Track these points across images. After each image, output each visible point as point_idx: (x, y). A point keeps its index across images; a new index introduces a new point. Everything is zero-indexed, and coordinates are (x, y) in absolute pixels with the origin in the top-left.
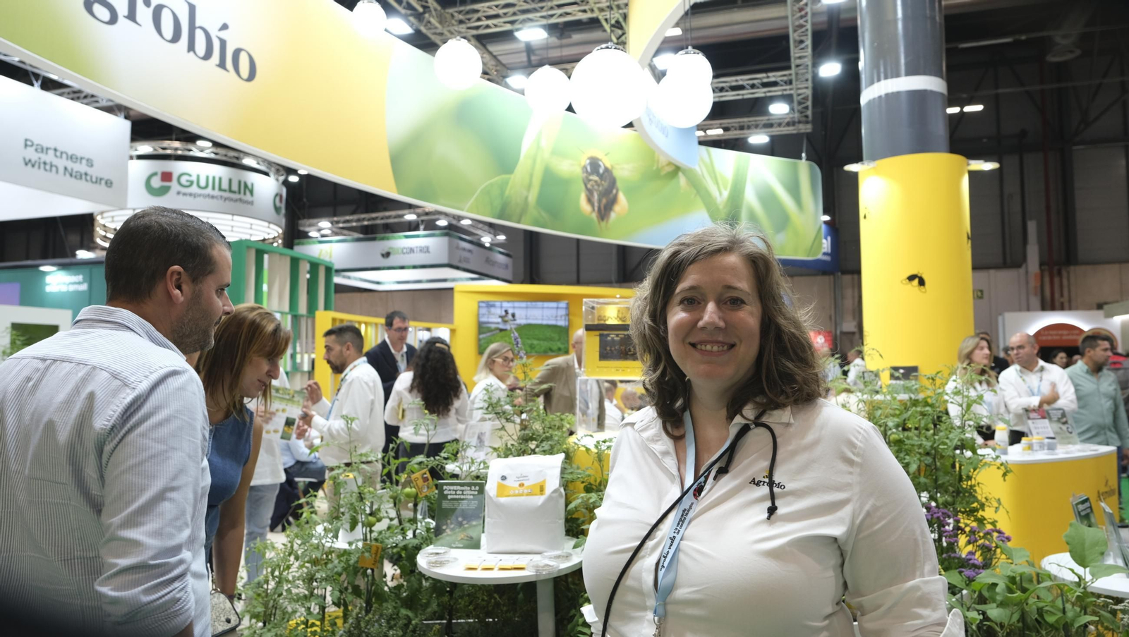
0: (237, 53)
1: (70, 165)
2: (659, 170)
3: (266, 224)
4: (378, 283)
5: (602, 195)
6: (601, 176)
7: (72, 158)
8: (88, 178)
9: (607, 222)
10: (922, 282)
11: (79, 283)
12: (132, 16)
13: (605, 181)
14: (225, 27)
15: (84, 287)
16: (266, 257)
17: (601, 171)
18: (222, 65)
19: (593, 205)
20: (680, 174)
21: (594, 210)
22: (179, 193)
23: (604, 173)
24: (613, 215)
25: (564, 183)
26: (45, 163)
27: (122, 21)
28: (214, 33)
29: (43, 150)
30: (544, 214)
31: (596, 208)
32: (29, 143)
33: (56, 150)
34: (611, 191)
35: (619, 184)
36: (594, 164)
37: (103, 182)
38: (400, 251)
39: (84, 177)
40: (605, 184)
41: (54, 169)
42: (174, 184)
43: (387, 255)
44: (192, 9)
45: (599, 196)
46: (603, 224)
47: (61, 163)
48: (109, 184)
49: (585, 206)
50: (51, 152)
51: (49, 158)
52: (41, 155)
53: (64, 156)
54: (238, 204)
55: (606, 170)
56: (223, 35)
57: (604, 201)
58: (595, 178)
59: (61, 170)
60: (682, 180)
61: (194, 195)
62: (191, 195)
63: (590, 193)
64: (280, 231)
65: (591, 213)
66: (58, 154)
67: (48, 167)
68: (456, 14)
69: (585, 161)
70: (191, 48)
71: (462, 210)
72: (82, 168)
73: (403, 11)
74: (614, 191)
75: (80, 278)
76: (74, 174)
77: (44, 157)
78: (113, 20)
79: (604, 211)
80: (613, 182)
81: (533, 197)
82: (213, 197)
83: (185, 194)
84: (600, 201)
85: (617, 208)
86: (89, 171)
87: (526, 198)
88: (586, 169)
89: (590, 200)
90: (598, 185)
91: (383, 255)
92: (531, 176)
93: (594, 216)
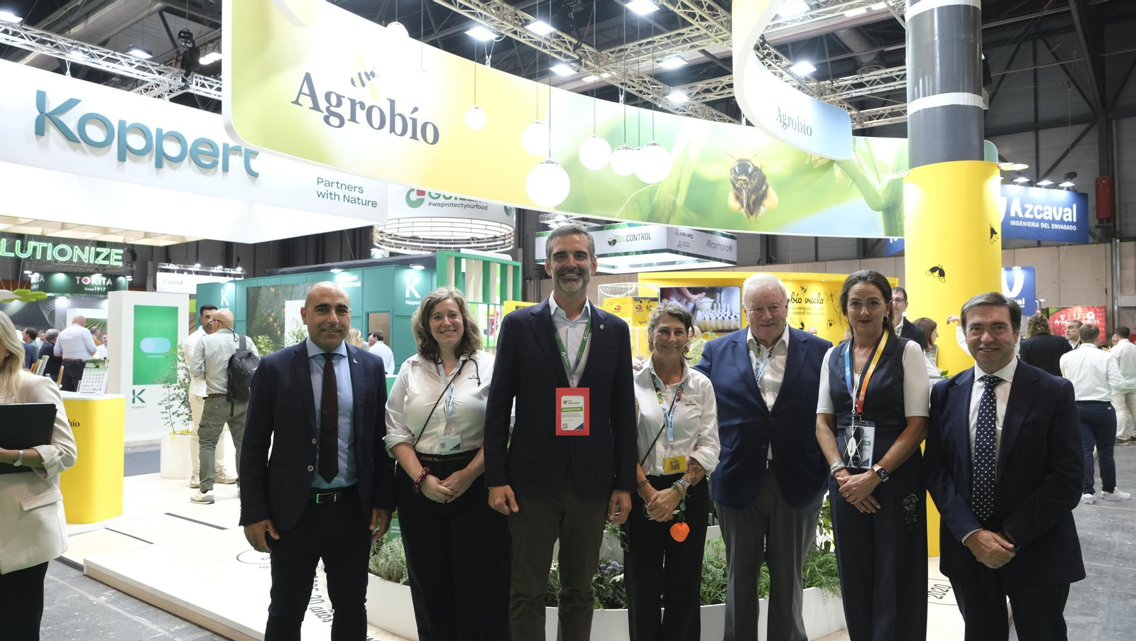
0: (424, 126)
1: (347, 193)
2: (811, 164)
3: (499, 225)
4: (613, 267)
5: (750, 192)
6: (750, 176)
7: (348, 188)
8: (360, 201)
9: (756, 216)
10: (942, 274)
11: (356, 281)
12: (353, 119)
13: (754, 180)
14: (416, 110)
15: (359, 284)
16: (463, 261)
17: (750, 171)
18: (414, 137)
19: (741, 203)
20: (835, 165)
21: (743, 206)
22: (430, 204)
23: (752, 172)
24: (762, 209)
25: (712, 185)
26: (331, 194)
27: (347, 123)
28: (407, 116)
29: (330, 184)
30: (692, 214)
31: (745, 205)
32: (320, 180)
33: (337, 183)
34: (762, 187)
35: (768, 181)
36: (743, 167)
37: (370, 203)
38: (625, 239)
39: (357, 200)
40: (755, 182)
41: (337, 197)
42: (426, 197)
43: (613, 242)
44: (392, 103)
45: (747, 193)
46: (753, 218)
47: (341, 192)
48: (374, 204)
49: (733, 204)
50: (335, 185)
51: (334, 189)
52: (328, 188)
53: (343, 186)
54: (475, 209)
55: (756, 169)
56: (414, 116)
57: (753, 197)
58: (744, 177)
59: (342, 198)
60: (837, 170)
61: (442, 205)
62: (438, 205)
63: (738, 191)
64: (512, 229)
65: (740, 209)
66: (339, 186)
67: (333, 197)
68: (610, 54)
69: (733, 164)
70: (392, 130)
71: (614, 217)
72: (355, 194)
73: (564, 60)
74: (764, 188)
75: (356, 277)
76: (350, 200)
77: (331, 190)
78: (342, 124)
79: (753, 207)
80: (763, 179)
81: (680, 200)
82: (455, 205)
83: (435, 205)
84: (748, 198)
85: (766, 203)
86: (361, 196)
87: (675, 201)
88: (735, 171)
89: (738, 198)
90: (747, 184)
91: (610, 243)
92: (679, 182)
93: (743, 211)
